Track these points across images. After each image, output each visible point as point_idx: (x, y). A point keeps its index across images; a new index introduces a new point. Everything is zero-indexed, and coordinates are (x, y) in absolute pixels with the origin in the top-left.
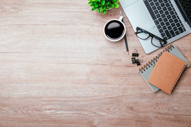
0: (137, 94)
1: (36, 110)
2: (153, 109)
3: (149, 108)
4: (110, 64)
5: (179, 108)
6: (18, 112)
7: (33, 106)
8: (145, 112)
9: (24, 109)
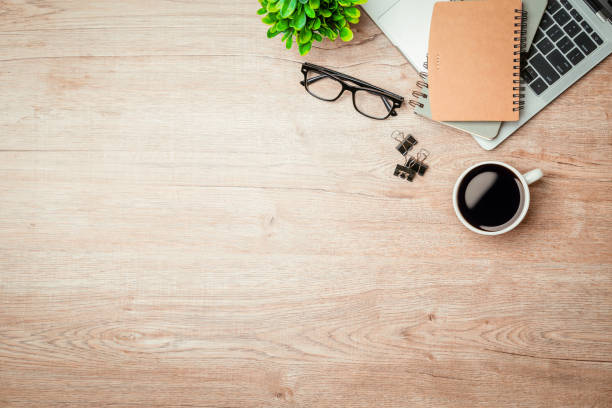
1: (115, 339)
2: (480, 339)
3: (464, 335)
5: (566, 335)
6: (57, 343)
7: (106, 323)
8: (452, 347)
9: (76, 333)
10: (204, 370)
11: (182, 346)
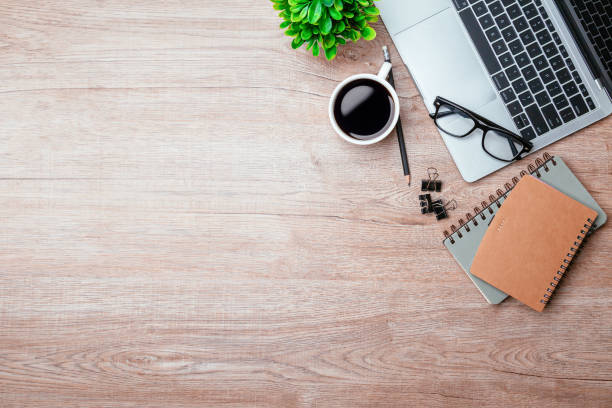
0: (439, 310)
1: (128, 362)
2: (489, 360)
3: (474, 356)
4: (351, 215)
5: (571, 355)
6: (64, 365)
7: (118, 346)
8: (463, 368)
9: (84, 356)
10: (226, 391)
11: (202, 368)
